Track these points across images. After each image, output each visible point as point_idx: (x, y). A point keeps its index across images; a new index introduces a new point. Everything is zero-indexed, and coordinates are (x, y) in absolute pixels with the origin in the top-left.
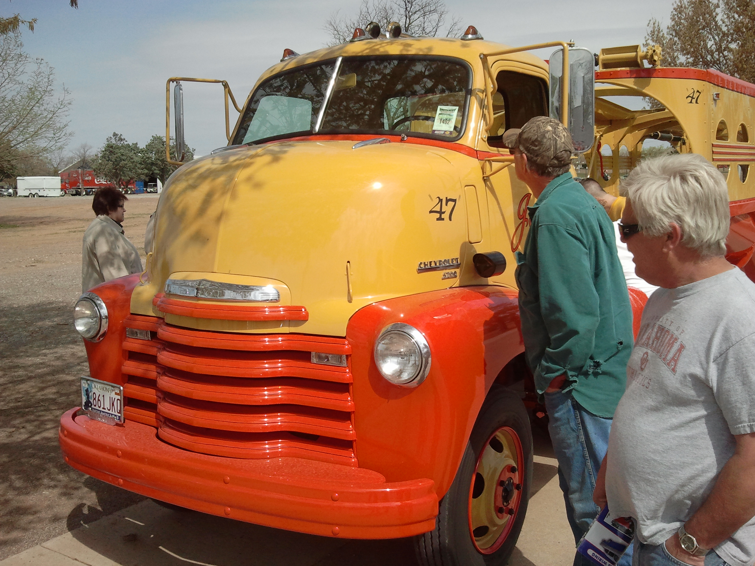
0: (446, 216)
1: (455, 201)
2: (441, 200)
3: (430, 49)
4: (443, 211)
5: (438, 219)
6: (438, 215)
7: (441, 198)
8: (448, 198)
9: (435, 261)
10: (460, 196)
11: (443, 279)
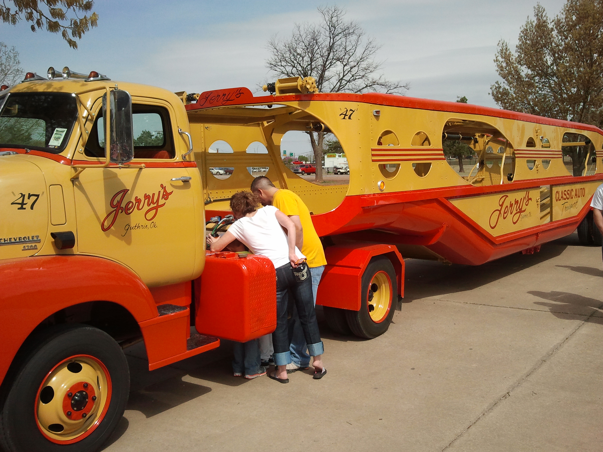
0: (28, 207)
1: (38, 196)
2: (23, 196)
3: (61, 88)
4: (25, 203)
5: (19, 209)
6: (20, 206)
7: (23, 194)
8: (31, 194)
9: (14, 238)
10: (43, 193)
11: (23, 250)
